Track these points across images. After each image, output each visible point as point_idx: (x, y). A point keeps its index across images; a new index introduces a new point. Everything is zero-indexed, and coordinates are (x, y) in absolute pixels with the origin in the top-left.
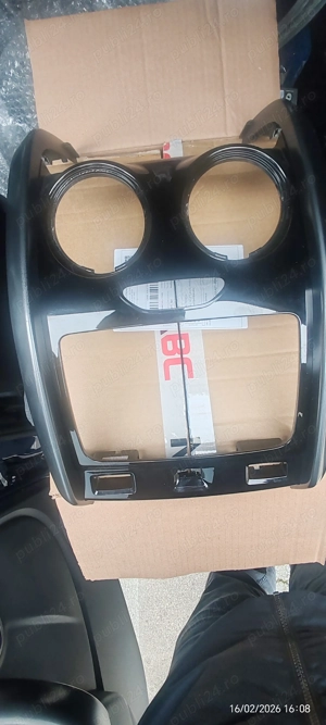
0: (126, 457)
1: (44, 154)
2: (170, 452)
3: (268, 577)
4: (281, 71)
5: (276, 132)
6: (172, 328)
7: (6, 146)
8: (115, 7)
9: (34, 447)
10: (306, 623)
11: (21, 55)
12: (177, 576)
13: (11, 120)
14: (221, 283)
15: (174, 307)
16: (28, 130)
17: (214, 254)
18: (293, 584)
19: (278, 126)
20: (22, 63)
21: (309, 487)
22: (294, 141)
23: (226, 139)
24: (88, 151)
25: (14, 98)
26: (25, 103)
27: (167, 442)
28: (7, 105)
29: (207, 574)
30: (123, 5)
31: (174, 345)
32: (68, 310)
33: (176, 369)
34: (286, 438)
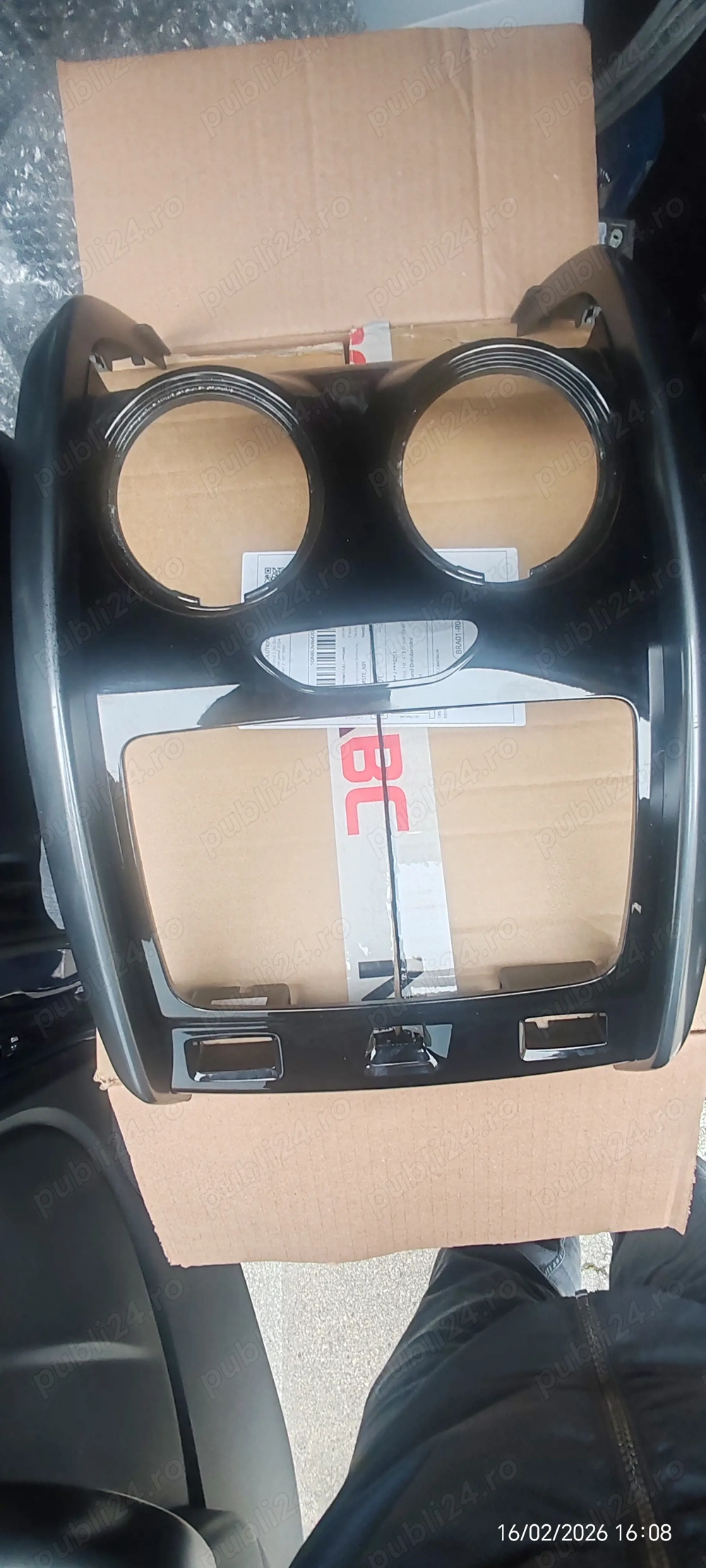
0: (263, 1001)
1: (95, 349)
2: (358, 989)
3: (563, 1259)
4: (601, 180)
5: (590, 314)
6: (364, 724)
7: (10, 326)
8: (251, 38)
9: (60, 973)
10: (644, 1356)
11: (47, 135)
12: (368, 1257)
13: (23, 271)
14: (469, 632)
15: (369, 680)
16: (59, 294)
17: (455, 570)
18: (617, 1276)
19: (592, 301)
20: (49, 153)
21: (655, 1067)
22: (626, 334)
23: (484, 323)
24: (188, 342)
25: (30, 225)
26: (54, 237)
27: (352, 968)
28: (16, 240)
29: (435, 1253)
30: (269, 37)
31: (369, 759)
32: (144, 683)
33: (371, 812)
34: (605, 962)
